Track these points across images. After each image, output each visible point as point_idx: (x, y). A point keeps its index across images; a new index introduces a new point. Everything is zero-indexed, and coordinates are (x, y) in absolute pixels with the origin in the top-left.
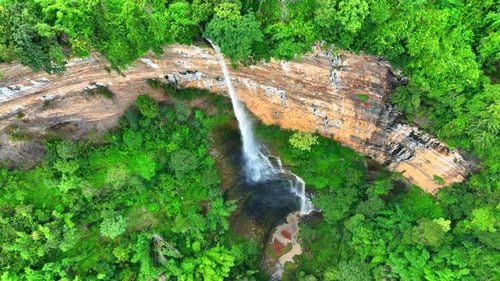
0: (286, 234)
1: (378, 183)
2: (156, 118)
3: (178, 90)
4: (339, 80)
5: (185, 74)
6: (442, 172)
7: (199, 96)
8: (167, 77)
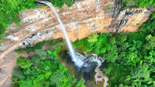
0: (99, 77)
1: (122, 38)
2: (32, 66)
3: (32, 48)
4: (99, 2)
5: (32, 37)
6: (139, 21)
7: (43, 45)
8: (24, 44)
